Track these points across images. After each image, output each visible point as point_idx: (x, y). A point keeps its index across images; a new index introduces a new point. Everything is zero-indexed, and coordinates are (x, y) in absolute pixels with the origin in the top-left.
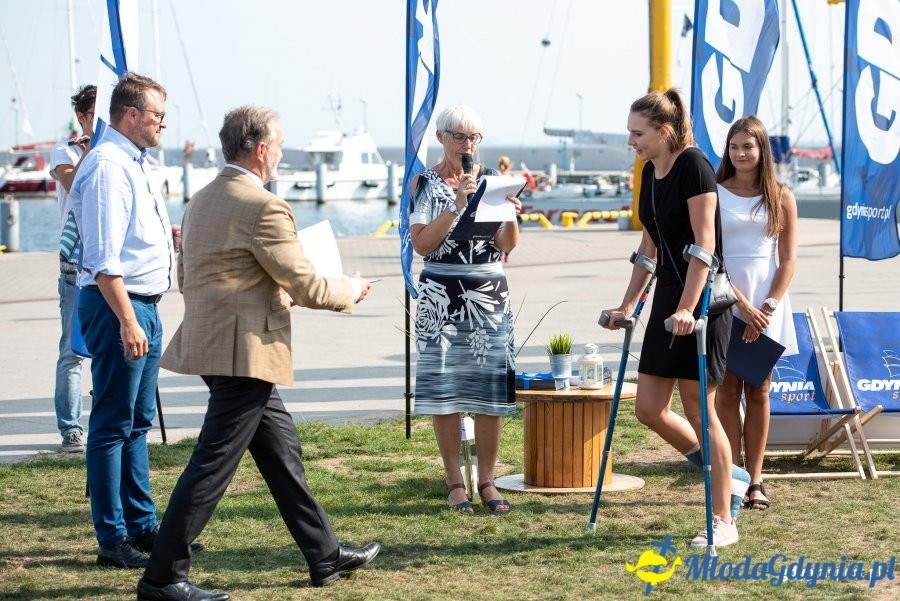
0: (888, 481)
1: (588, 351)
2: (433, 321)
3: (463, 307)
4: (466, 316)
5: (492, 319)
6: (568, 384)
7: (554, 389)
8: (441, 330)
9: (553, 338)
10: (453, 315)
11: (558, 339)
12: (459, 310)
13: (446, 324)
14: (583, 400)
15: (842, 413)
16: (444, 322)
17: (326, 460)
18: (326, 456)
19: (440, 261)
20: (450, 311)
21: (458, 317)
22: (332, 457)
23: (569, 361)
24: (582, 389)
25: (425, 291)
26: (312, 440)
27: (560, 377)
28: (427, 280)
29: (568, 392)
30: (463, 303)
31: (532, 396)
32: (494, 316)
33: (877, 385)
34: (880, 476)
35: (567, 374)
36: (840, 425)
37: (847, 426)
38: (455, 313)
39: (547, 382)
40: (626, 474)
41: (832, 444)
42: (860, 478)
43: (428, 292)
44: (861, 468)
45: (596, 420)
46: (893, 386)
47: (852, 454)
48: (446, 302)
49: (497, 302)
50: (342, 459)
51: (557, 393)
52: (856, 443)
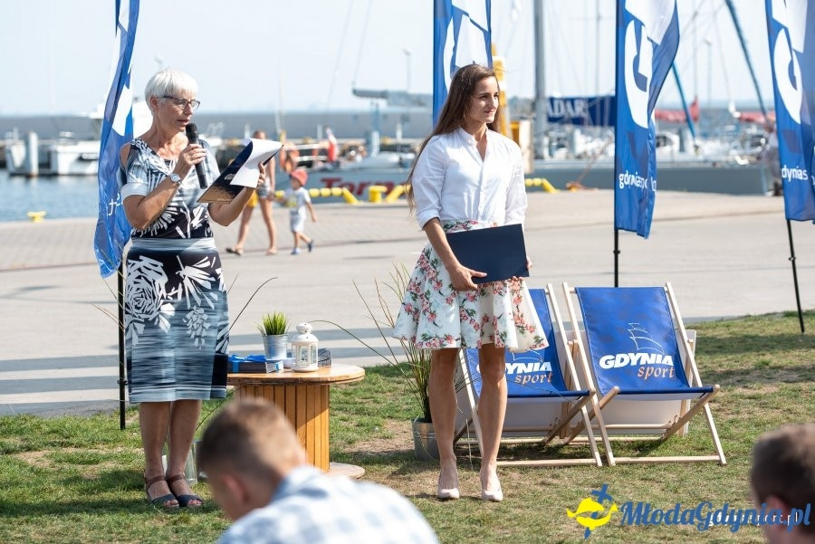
0: (625, 468)
1: (301, 331)
2: (149, 301)
3: (180, 285)
4: (184, 295)
5: (210, 297)
6: (281, 366)
7: (264, 371)
8: (159, 309)
9: (266, 318)
10: (170, 294)
11: (272, 318)
12: (177, 288)
13: (164, 303)
14: (295, 382)
15: (579, 395)
16: (162, 301)
17: (28, 454)
18: (29, 449)
19: (155, 237)
20: (168, 291)
21: (175, 296)
22: (36, 450)
23: (283, 343)
24: (296, 372)
26: (17, 433)
27: (274, 359)
28: (141, 257)
29: (281, 375)
30: (180, 280)
31: (239, 379)
32: (211, 293)
34: (618, 464)
35: (282, 356)
36: (578, 409)
37: (584, 409)
38: (173, 292)
39: (258, 364)
40: (348, 463)
41: (573, 429)
42: (596, 465)
43: (143, 270)
44: (597, 455)
45: (310, 405)
47: (589, 441)
49: (213, 279)
50: (46, 452)
51: (268, 375)
52: (593, 429)
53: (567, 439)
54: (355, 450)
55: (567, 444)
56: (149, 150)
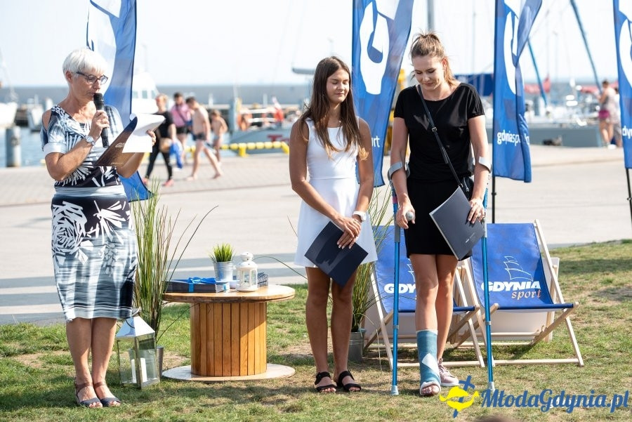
0: (503, 369)
1: (243, 259)
2: (71, 238)
3: (98, 225)
4: (100, 233)
5: (120, 234)
6: (228, 286)
7: (214, 291)
8: (79, 245)
9: (216, 248)
10: (90, 233)
11: (221, 248)
12: (95, 228)
13: (83, 240)
14: (238, 301)
15: (466, 310)
16: (82, 239)
20: (87, 229)
21: (93, 234)
22: (31, 353)
23: (230, 268)
24: (240, 291)
25: (63, 213)
27: (222, 281)
28: (64, 203)
29: (227, 294)
30: (98, 221)
31: (194, 298)
32: (121, 232)
33: (499, 287)
34: (497, 365)
35: (228, 279)
36: (465, 321)
37: (470, 322)
38: (92, 231)
39: (209, 286)
40: (282, 364)
41: (462, 336)
42: (480, 366)
43: (66, 213)
44: (481, 358)
45: (251, 318)
46: (512, 287)
47: (474, 345)
48: (83, 221)
49: (123, 220)
51: (217, 295)
52: (478, 336)
53: (456, 344)
54: (287, 353)
55: (456, 348)
56: (67, 116)
